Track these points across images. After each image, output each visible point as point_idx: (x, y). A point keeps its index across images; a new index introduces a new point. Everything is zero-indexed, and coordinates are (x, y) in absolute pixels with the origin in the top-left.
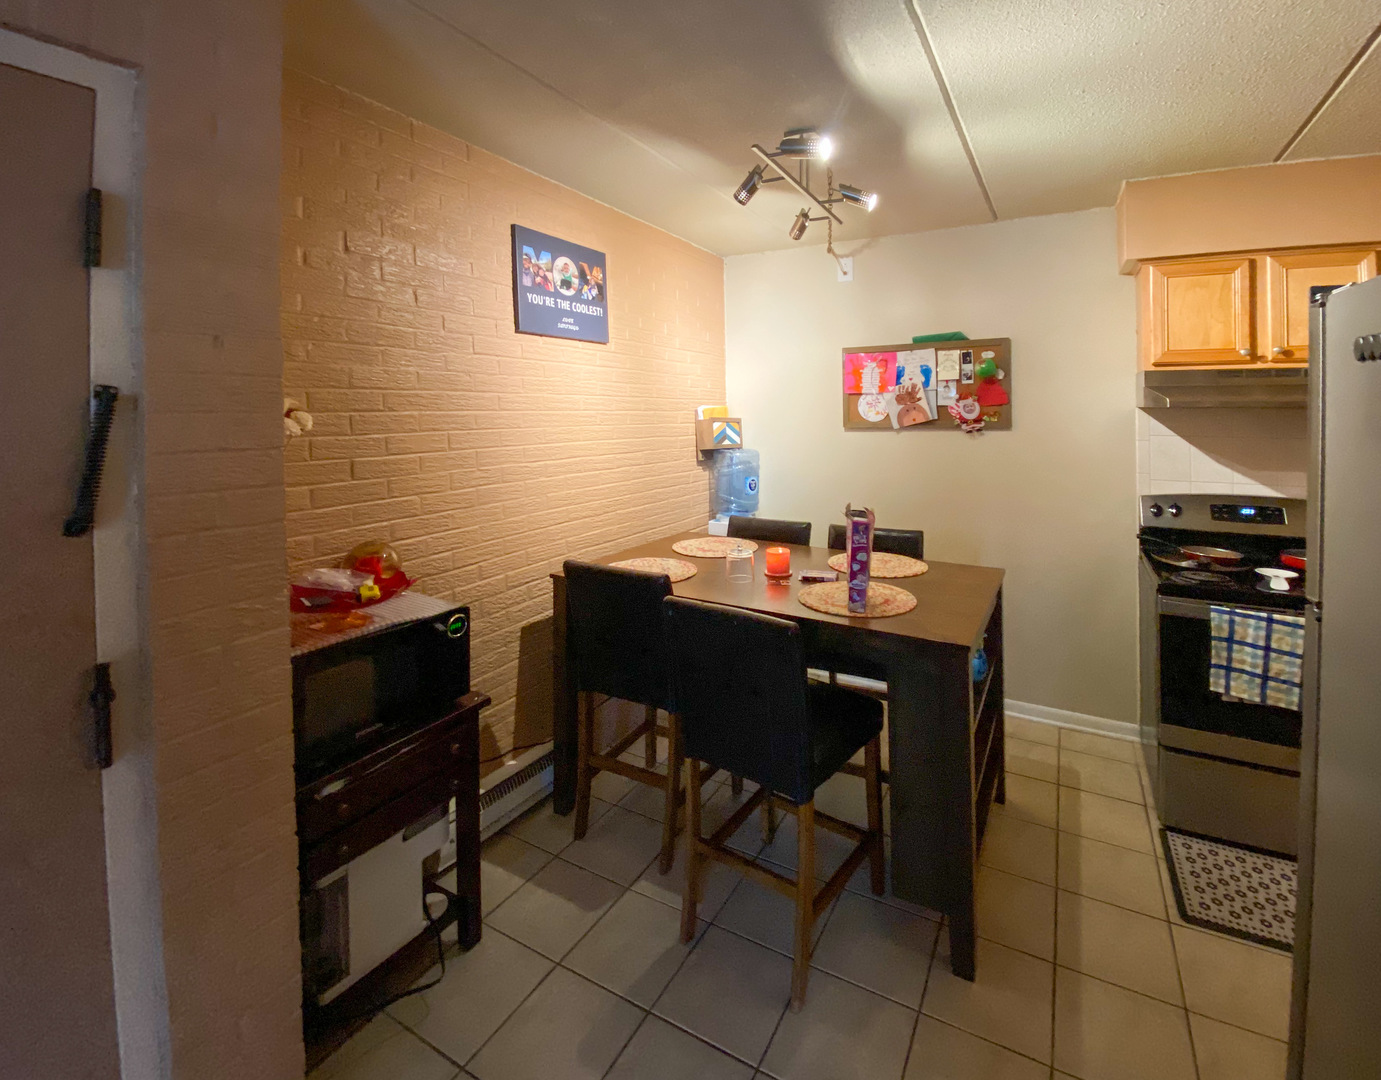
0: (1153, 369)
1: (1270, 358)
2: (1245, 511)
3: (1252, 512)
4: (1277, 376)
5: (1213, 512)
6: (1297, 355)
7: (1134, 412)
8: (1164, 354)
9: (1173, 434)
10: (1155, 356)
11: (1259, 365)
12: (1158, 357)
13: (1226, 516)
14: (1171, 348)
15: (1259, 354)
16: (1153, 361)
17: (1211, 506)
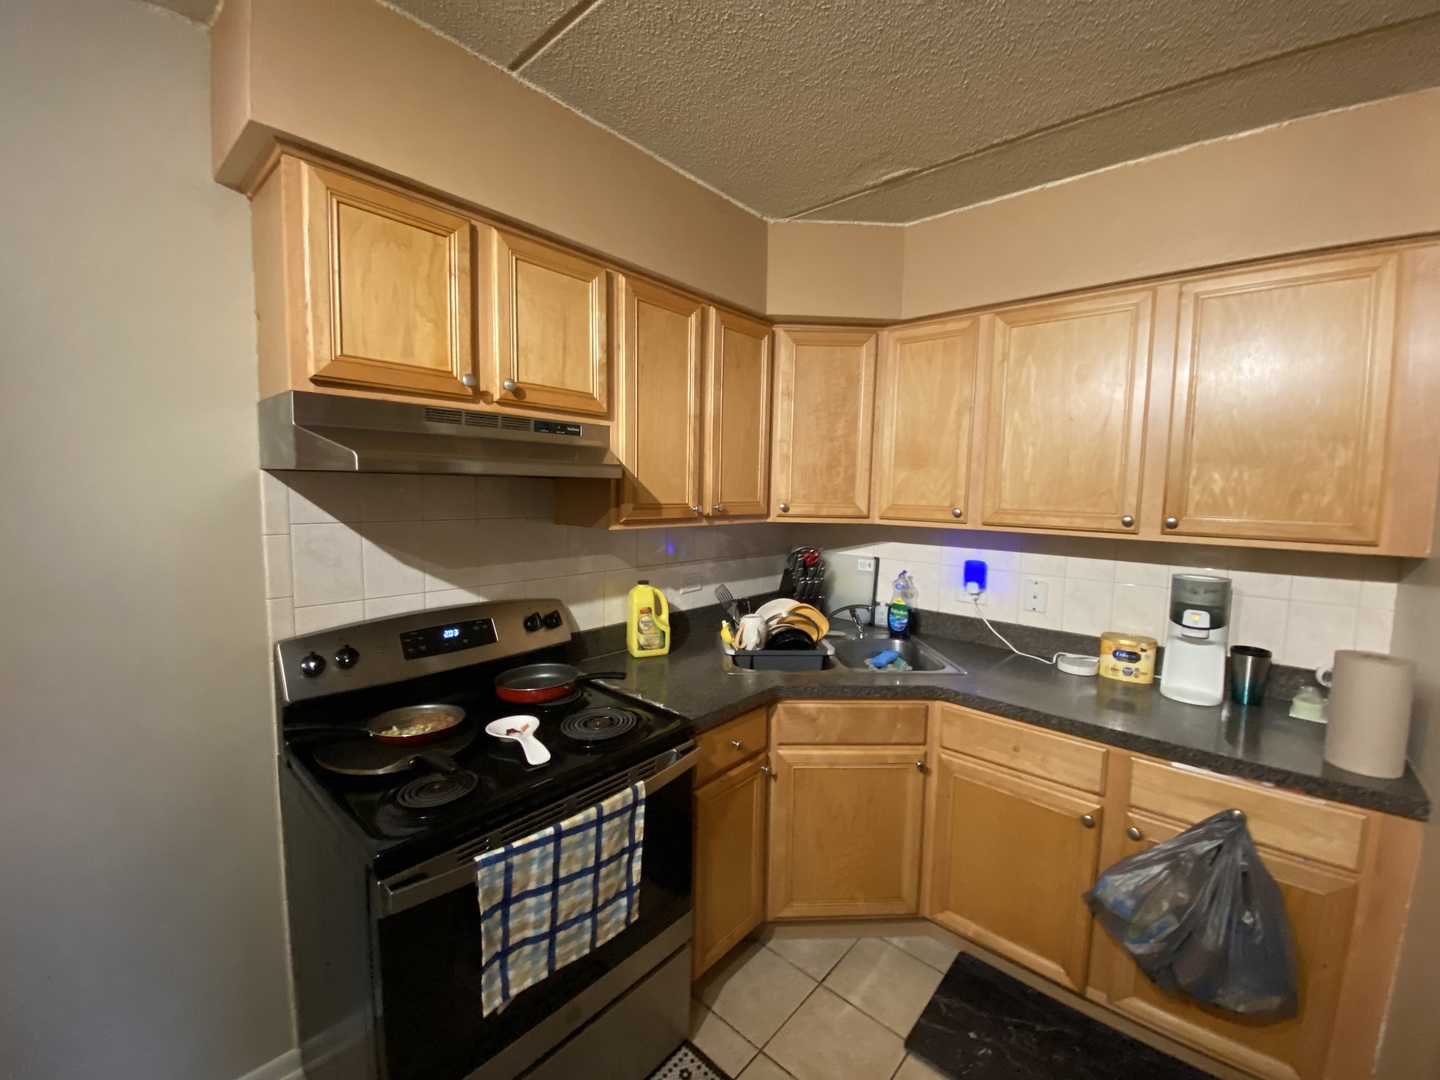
0: (312, 388)
1: (497, 397)
2: (449, 634)
3: (456, 632)
4: (506, 427)
5: (405, 647)
6: (530, 397)
7: (257, 476)
8: (336, 361)
9: (330, 518)
10: (317, 360)
11: (481, 407)
12: (323, 364)
13: (423, 648)
14: (345, 352)
15: (483, 388)
16: (312, 371)
17: (401, 635)
